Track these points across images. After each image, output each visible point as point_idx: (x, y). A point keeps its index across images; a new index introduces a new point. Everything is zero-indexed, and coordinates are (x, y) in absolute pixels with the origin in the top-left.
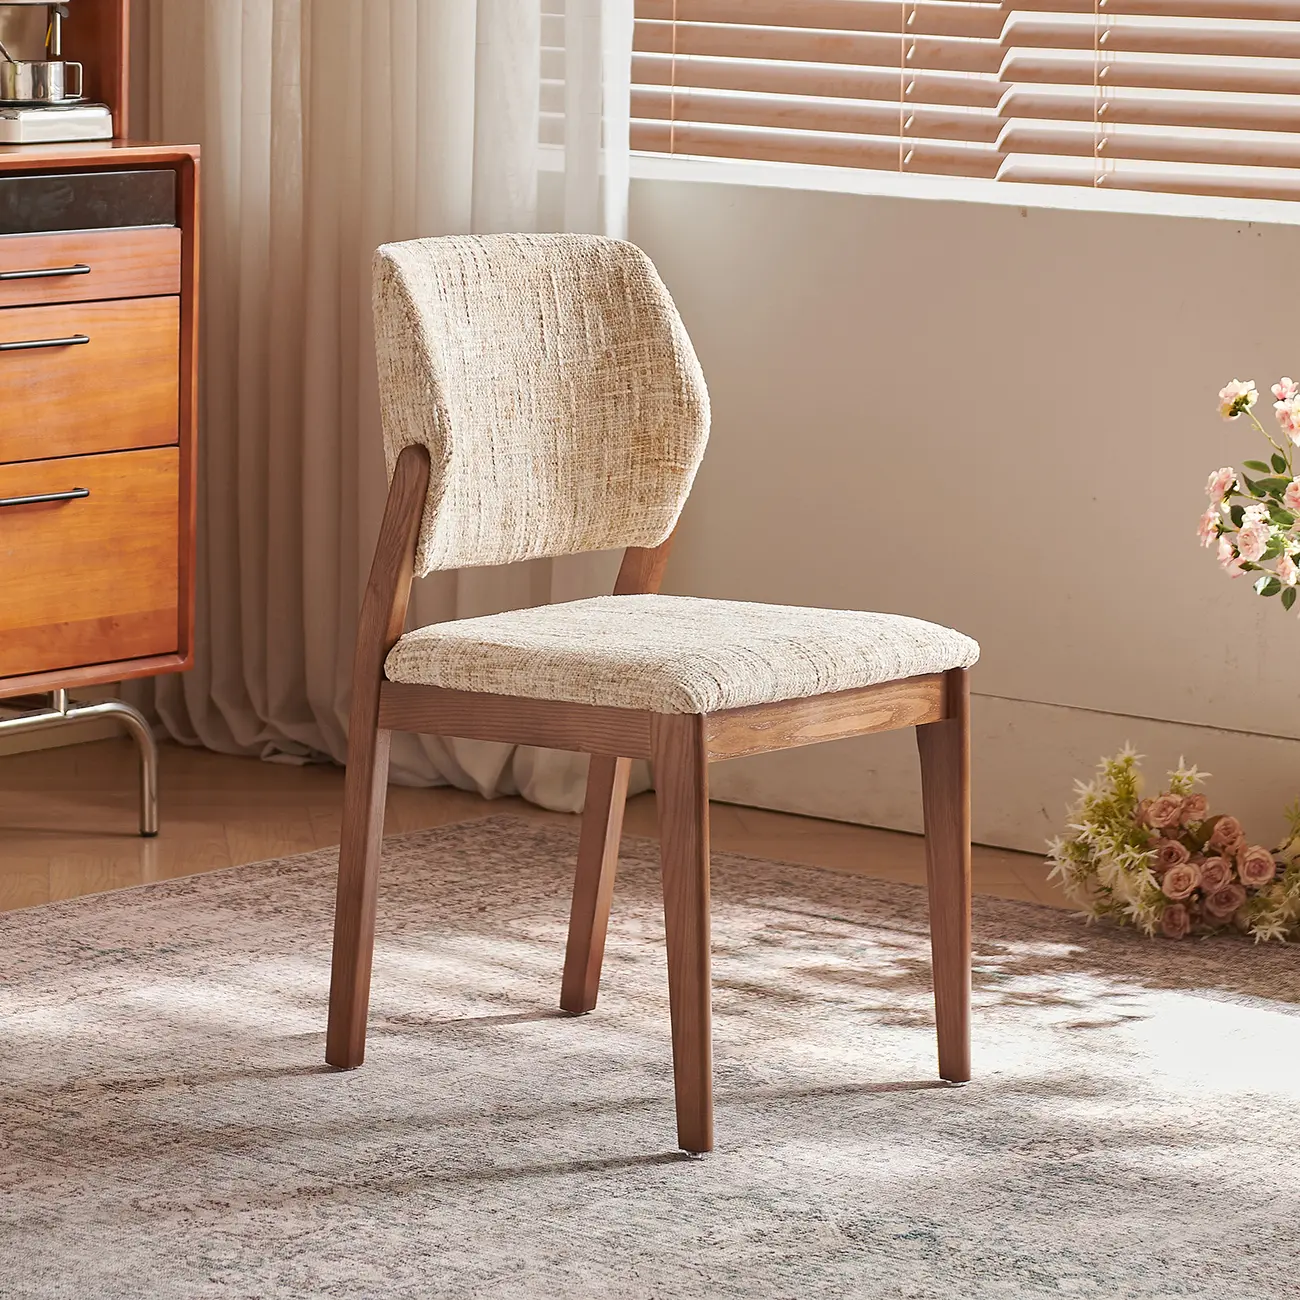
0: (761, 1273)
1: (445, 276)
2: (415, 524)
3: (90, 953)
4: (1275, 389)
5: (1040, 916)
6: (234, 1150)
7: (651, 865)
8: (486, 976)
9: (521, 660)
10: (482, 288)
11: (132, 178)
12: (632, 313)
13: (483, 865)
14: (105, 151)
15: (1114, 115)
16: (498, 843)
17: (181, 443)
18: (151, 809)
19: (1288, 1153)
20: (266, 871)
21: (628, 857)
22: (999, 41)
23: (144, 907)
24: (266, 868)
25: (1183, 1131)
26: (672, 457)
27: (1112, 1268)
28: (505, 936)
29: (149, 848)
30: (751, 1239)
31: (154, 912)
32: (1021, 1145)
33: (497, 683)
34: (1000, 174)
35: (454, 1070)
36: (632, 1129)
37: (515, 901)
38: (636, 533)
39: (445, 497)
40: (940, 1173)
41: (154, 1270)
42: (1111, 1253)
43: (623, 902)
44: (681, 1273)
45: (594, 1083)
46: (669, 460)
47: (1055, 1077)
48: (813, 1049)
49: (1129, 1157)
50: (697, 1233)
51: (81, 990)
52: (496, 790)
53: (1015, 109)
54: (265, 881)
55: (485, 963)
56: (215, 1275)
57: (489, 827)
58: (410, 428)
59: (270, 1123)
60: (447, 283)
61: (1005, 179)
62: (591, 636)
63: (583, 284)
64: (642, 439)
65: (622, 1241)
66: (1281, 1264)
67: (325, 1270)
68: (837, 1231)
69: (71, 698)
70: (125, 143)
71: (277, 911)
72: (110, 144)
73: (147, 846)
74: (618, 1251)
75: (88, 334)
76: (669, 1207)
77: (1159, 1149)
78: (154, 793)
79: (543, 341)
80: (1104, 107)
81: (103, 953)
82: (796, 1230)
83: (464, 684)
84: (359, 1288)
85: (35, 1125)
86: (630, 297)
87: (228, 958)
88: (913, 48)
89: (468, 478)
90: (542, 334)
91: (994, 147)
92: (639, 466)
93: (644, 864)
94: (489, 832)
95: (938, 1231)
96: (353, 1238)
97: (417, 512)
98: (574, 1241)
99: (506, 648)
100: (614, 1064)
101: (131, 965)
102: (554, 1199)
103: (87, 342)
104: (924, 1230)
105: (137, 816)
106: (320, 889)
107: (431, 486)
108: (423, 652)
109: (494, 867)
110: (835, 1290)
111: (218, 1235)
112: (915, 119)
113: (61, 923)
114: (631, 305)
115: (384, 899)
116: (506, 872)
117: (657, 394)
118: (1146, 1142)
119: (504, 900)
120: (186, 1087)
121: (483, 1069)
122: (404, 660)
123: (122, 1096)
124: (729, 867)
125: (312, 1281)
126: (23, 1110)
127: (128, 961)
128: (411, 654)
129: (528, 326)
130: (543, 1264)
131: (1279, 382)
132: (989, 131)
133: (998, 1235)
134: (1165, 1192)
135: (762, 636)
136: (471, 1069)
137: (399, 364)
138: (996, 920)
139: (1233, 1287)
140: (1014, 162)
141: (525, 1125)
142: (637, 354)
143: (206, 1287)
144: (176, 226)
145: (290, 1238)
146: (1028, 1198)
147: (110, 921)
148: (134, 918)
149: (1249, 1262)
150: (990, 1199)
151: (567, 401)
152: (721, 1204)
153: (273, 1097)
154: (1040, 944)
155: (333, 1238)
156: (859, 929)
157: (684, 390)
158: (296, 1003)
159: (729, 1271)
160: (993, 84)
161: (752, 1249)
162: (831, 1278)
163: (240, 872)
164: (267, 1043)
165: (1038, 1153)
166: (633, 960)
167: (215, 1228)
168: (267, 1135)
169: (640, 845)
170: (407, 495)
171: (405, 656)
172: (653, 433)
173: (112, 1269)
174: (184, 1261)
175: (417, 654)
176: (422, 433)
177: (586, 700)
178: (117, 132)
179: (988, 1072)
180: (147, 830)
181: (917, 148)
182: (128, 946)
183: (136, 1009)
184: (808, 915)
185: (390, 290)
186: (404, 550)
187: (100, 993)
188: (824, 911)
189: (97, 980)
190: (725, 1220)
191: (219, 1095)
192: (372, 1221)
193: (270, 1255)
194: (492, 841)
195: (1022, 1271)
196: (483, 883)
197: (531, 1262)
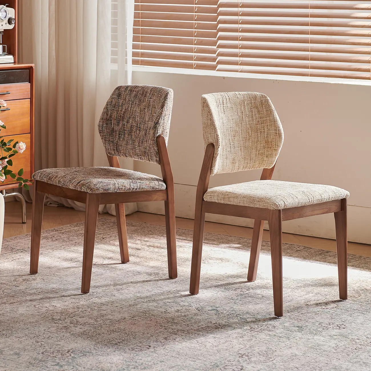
0: (179, 319)
1: (219, 102)
2: (211, 163)
3: (15, 250)
5: (231, 238)
6: (55, 294)
7: (141, 228)
8: (106, 254)
9: (236, 196)
10: (228, 105)
11: (19, 72)
12: (265, 111)
13: (102, 229)
15: (243, 56)
16: (105, 224)
17: (31, 133)
18: (25, 217)
19: (294, 290)
20: (53, 231)
21: (135, 226)
22: (216, 39)
24: (52, 230)
25: (270, 286)
26: (274, 146)
27: (258, 316)
28: (110, 245)
29: (25, 226)
31: (28, 241)
33: (230, 201)
34: (216, 70)
35: (103, 275)
36: (145, 287)
37: (111, 237)
38: (266, 165)
39: (218, 156)
40: (217, 296)
41: (41, 321)
42: (257, 313)
43: (135, 236)
44: (162, 319)
45: (135, 277)
46: (274, 147)
47: (239, 274)
48: (183, 269)
50: (164, 310)
51: (14, 258)
52: (103, 212)
53: (221, 54)
54: (52, 233)
55: (106, 251)
56: (56, 322)
57: (102, 220)
58: (210, 139)
59: (63, 288)
60: (219, 104)
61: (218, 70)
62: (253, 190)
63: (253, 104)
64: (267, 142)
65: (147, 312)
66: (296, 315)
67: (80, 320)
68: (195, 309)
69: (6, 192)
70: (17, 64)
71: (56, 240)
72: (13, 64)
73: (24, 225)
75: (10, 108)
76: (156, 305)
77: (265, 290)
78: (25, 214)
79: (243, 118)
80: (240, 54)
81: (18, 250)
82: (186, 309)
83: (222, 202)
84: (89, 324)
85: (9, 289)
86: (264, 107)
87: (47, 251)
88: (196, 41)
89: (224, 152)
90: (243, 116)
91: (215, 63)
92: (266, 149)
93: (139, 228)
94: (102, 221)
95: (218, 309)
96: (86, 313)
97: (211, 160)
98: (136, 313)
99: (233, 193)
100: (139, 273)
101: (25, 252)
102: (130, 303)
103: (9, 110)
104: (215, 308)
105: (21, 219)
106: (65, 234)
107: (215, 153)
108: (213, 194)
109: (104, 229)
110: (197, 322)
111: (55, 313)
112: (196, 57)
113: (7, 243)
114: (264, 109)
115: (81, 237)
116: (108, 230)
117: (271, 131)
118: (262, 288)
119: (108, 236)
120: (42, 280)
121: (110, 274)
122: (208, 196)
123: (28, 282)
124: (158, 228)
126: (6, 286)
127: (24, 252)
128: (210, 194)
129: (239, 114)
130: (130, 318)
132: (214, 60)
133: (232, 309)
135: (296, 190)
136: (107, 275)
137: (207, 124)
138: (221, 239)
139: (286, 320)
140: (220, 66)
141: (121, 287)
142: (266, 121)
143: (54, 324)
144: (29, 83)
145: (71, 313)
146: (237, 301)
147: (18, 242)
148: (24, 242)
149: (289, 314)
150: (229, 301)
151: (249, 133)
152: (168, 304)
153: (62, 282)
154: (231, 244)
155: (81, 313)
156: (190, 242)
157: (277, 130)
158: (64, 260)
159: (172, 319)
160: (215, 49)
161: (177, 314)
162: (195, 320)
163: (46, 231)
164: (59, 269)
165: (238, 291)
166: (140, 249)
167: (54, 311)
168: (62, 290)
170: (209, 155)
171: (208, 195)
172: (270, 140)
173: (32, 321)
174: (48, 319)
175: (211, 194)
176: (212, 141)
177: (252, 206)
178: (15, 61)
179: (224, 273)
180: (24, 222)
181: (197, 63)
182: (23, 248)
183: (28, 262)
184: (178, 239)
185: (205, 106)
186: (208, 169)
187: (19, 259)
188: (181, 238)
189: (17, 256)
190: (169, 307)
191: (50, 281)
192: (89, 309)
193: (67, 317)
194: (103, 223)
195: (238, 317)
196: (103, 233)
197: (127, 317)
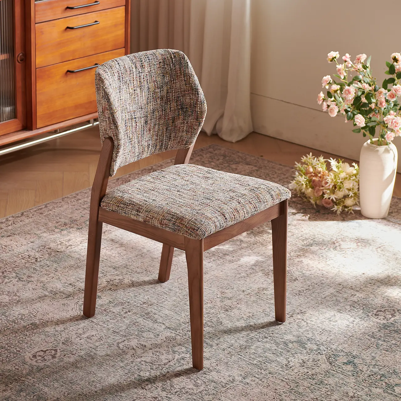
4: (344, 58)
17: (126, 47)
30: (301, 365)
32: (374, 313)
52: (211, 133)
75: (99, 20)
103: (99, 23)
131: (345, 55)
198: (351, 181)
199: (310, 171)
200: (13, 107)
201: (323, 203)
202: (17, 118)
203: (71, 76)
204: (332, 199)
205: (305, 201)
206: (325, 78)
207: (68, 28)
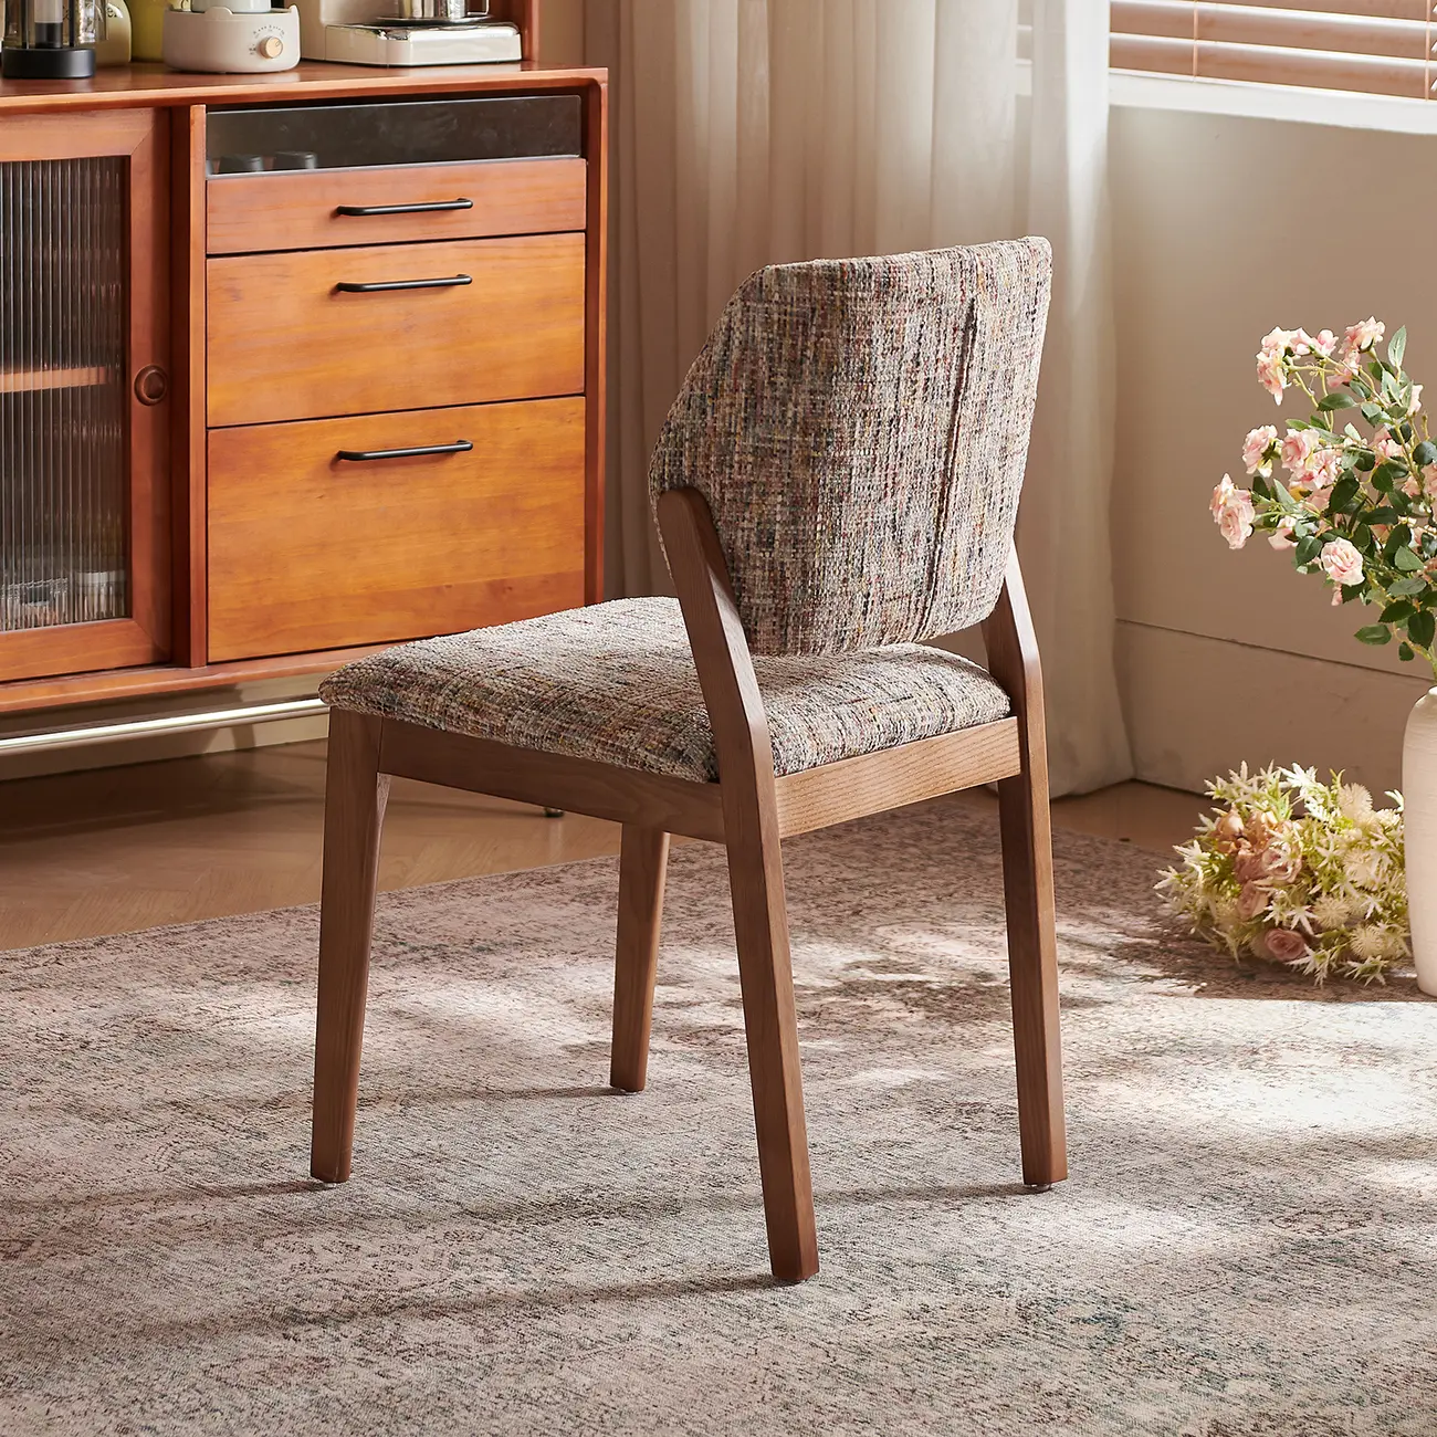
0: (896, 1357)
11: (528, 104)
13: (890, 862)
14: (514, 74)
16: (924, 836)
17: (589, 392)
21: (1062, 857)
23: (491, 898)
27: (1300, 1369)
29: (557, 827)
30: (911, 1316)
32: (1287, 1215)
37: (899, 904)
40: (1173, 1245)
42: (1309, 1351)
44: (806, 1353)
45: (850, 1121)
48: (1123, 1090)
49: (1401, 1235)
50: (853, 1306)
56: (293, 1330)
67: (415, 1330)
68: (1013, 1310)
70: (535, 65)
72: (518, 67)
73: (554, 827)
74: (752, 1323)
75: (471, 274)
81: (414, 949)
82: (966, 1307)
84: (439, 1353)
85: (209, 1146)
87: (543, 960)
95: (1127, 1316)
100: (887, 1100)
101: (435, 964)
103: (470, 282)
104: (1113, 1313)
109: (901, 864)
110: (967, 1381)
111: (326, 1283)
116: (911, 870)
119: (888, 902)
125: (392, 1342)
126: (207, 1128)
127: (435, 959)
130: (659, 1334)
133: (1193, 1323)
134: (1419, 1280)
143: (274, 1344)
144: (582, 157)
145: (401, 1290)
146: (1255, 1280)
147: (445, 912)
148: (474, 910)
150: (1211, 1279)
152: (902, 1271)
155: (448, 1292)
159: (862, 1353)
161: (904, 1327)
162: (971, 1367)
164: (521, 1059)
165: (1300, 1227)
167: (328, 1275)
169: (1081, 842)
173: (186, 1318)
178: (526, 53)
182: (446, 943)
183: (406, 1015)
190: (894, 1290)
191: (430, 1119)
195: (1193, 1369)
196: (877, 882)
197: (647, 1331)
198: (1372, 853)
199: (1230, 828)
200: (118, 576)
201: (1270, 946)
202: (131, 617)
203: (351, 475)
204: (1299, 922)
205: (1213, 949)
206: (1254, 433)
207: (341, 287)
